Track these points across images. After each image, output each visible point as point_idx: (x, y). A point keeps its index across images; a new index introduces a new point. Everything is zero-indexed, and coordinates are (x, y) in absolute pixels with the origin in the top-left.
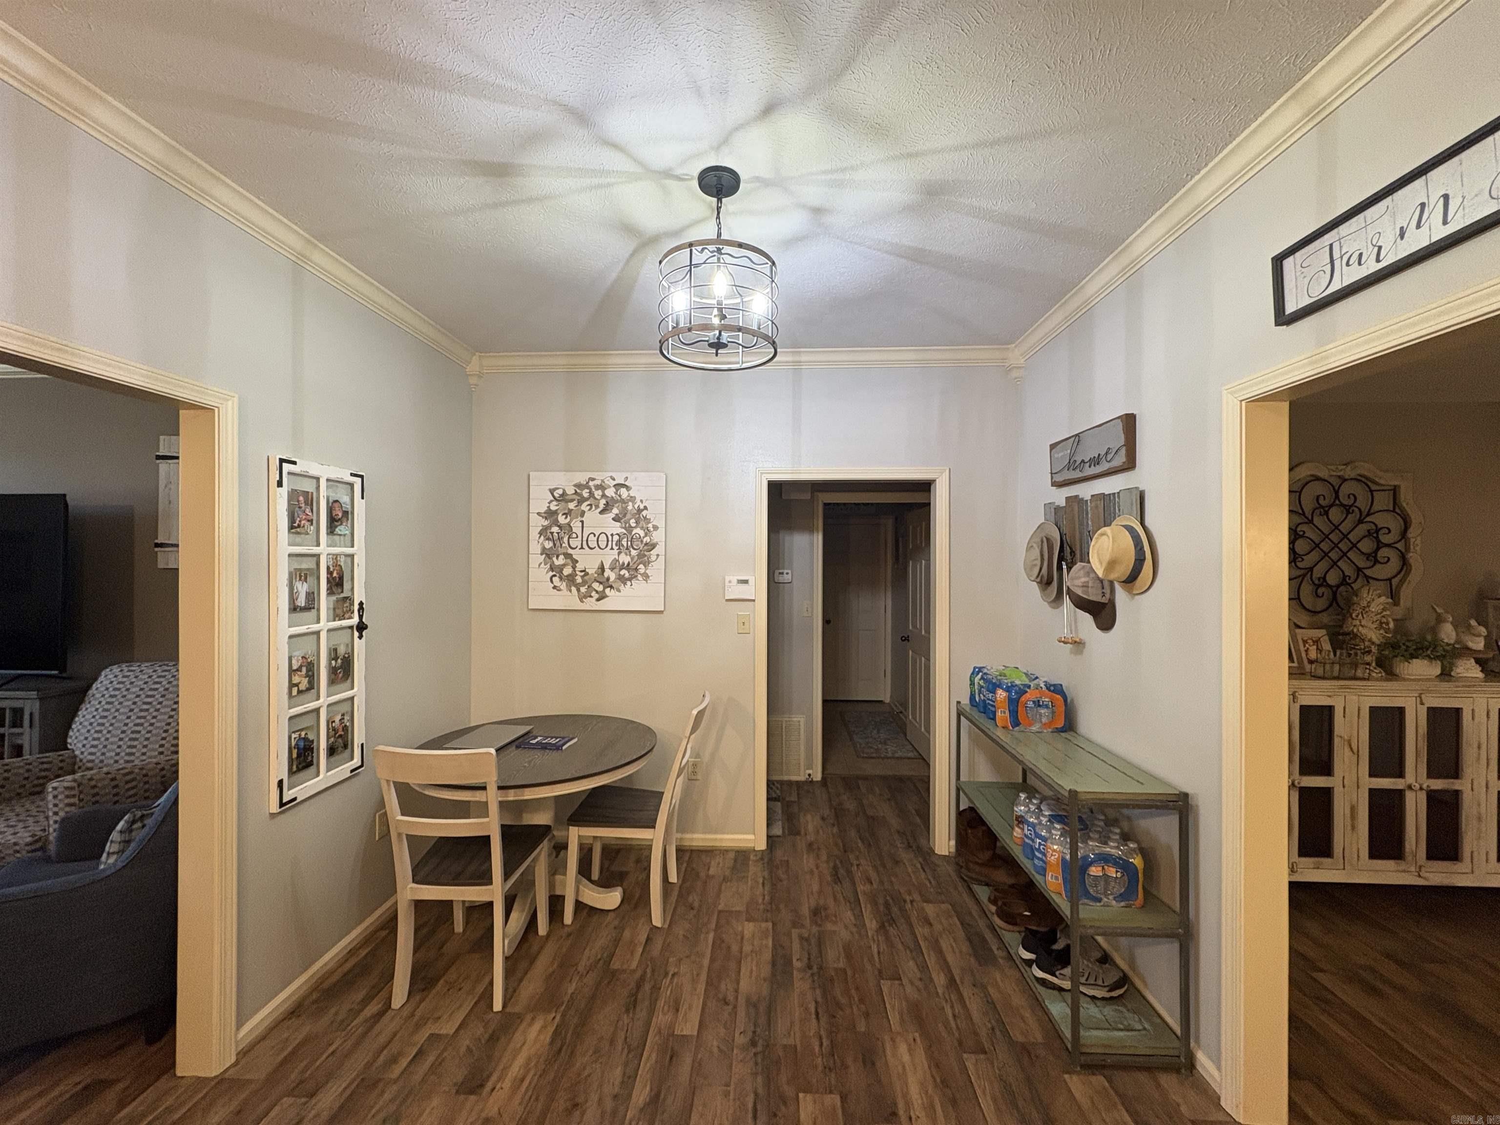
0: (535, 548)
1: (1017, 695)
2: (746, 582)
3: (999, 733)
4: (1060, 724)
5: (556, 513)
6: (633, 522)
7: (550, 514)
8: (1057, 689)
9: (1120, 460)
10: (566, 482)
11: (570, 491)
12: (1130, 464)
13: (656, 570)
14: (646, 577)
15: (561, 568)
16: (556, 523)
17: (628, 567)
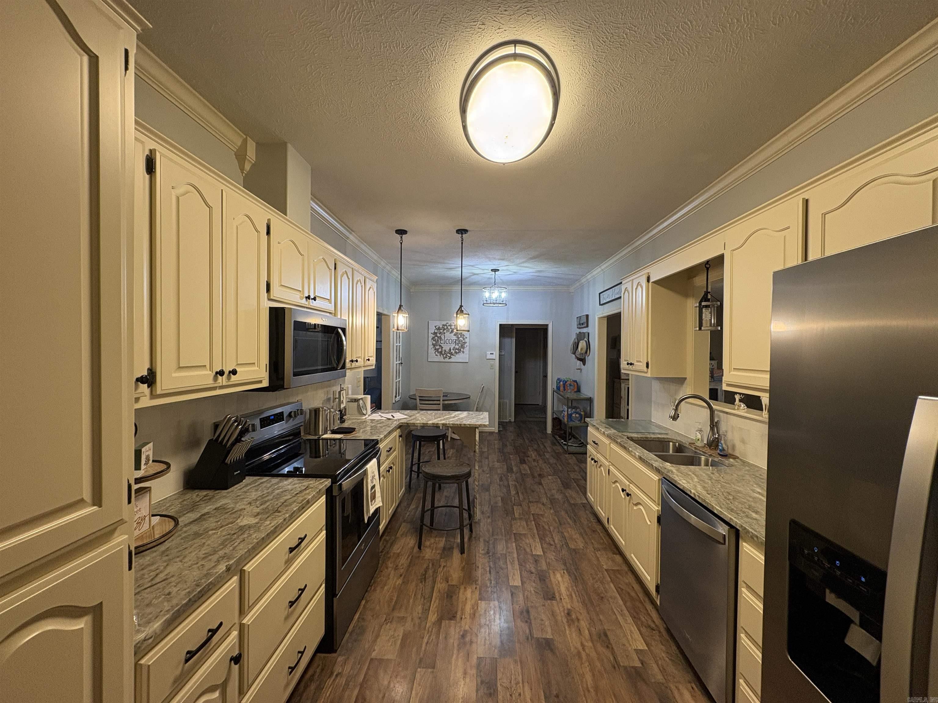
0: (430, 343)
1: (565, 382)
2: (493, 354)
3: (561, 393)
4: (576, 390)
5: (436, 333)
6: (459, 336)
7: (435, 333)
8: (575, 381)
9: (585, 325)
10: (440, 324)
11: (441, 326)
12: (587, 326)
13: (466, 350)
14: (463, 352)
15: (438, 349)
16: (437, 336)
17: (458, 349)
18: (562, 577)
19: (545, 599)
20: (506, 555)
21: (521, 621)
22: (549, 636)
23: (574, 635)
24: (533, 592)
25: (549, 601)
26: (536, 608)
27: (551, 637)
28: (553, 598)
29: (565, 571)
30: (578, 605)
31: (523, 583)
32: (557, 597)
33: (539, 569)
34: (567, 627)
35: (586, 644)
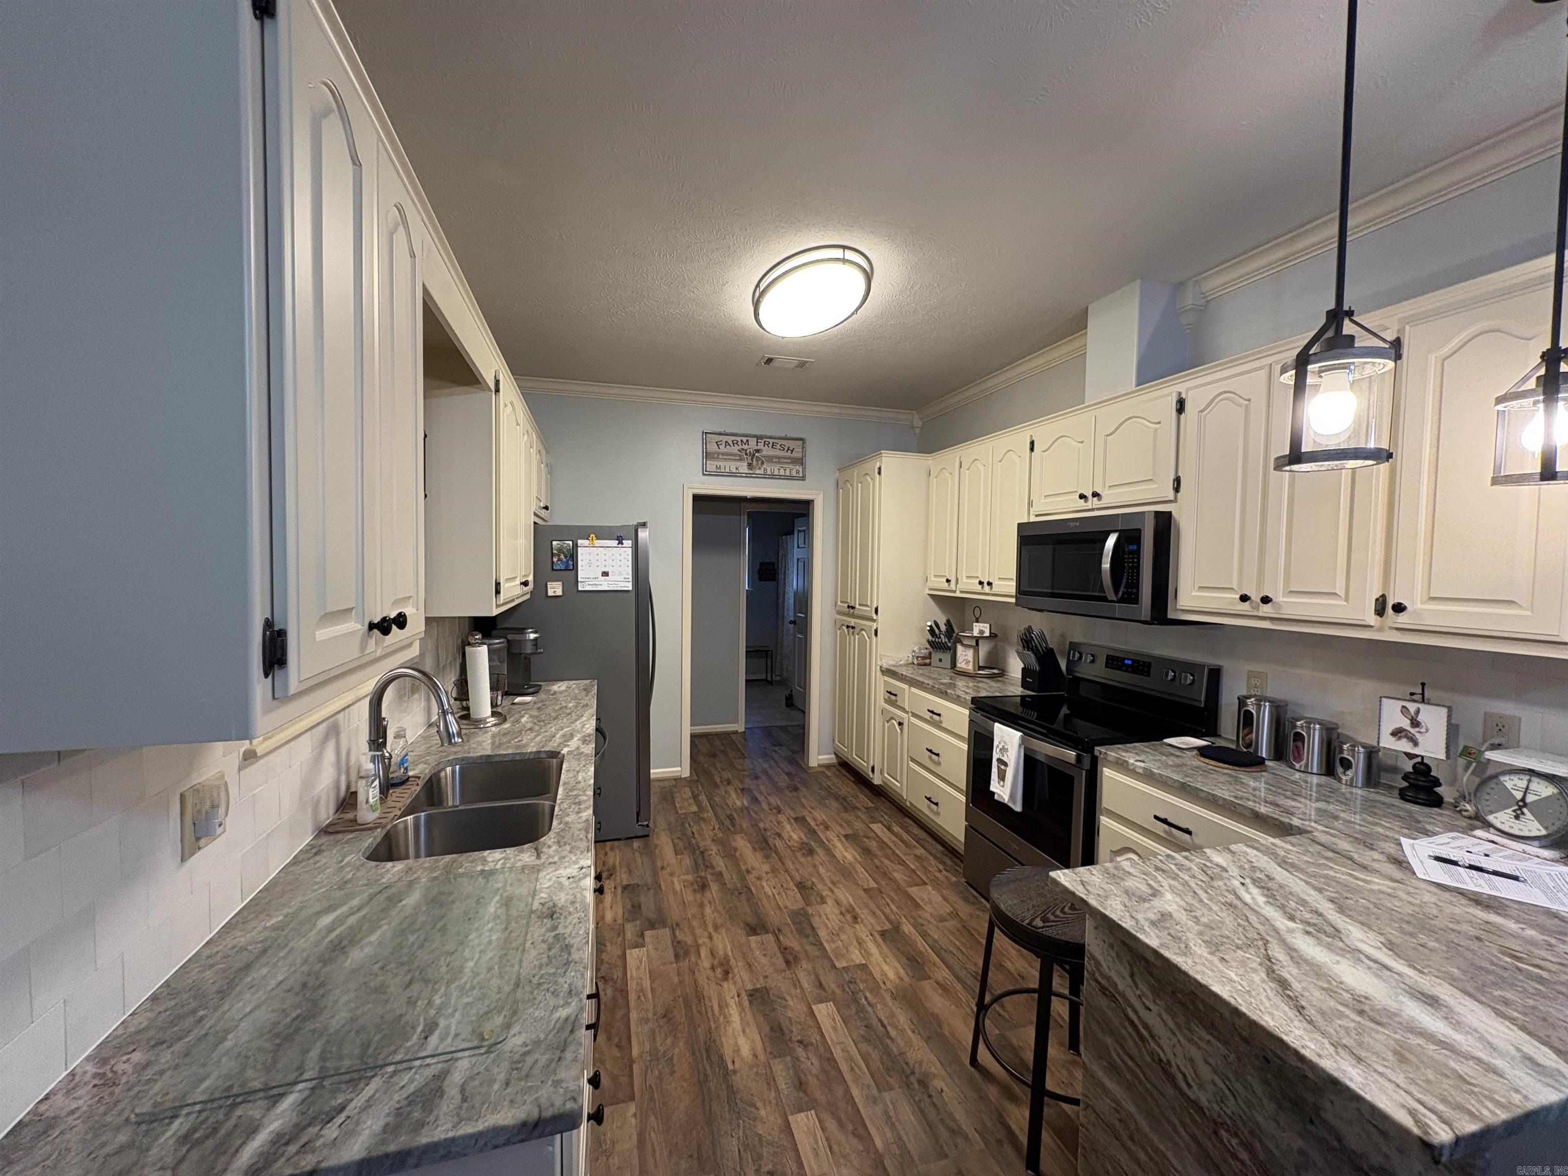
18: (737, 1051)
19: (766, 988)
20: (879, 1091)
21: (793, 949)
22: (753, 939)
23: (720, 946)
24: (788, 998)
25: (759, 986)
26: (776, 971)
27: (750, 938)
28: (752, 994)
29: (731, 1067)
30: (711, 991)
31: (812, 1014)
32: (746, 998)
33: (788, 1059)
34: (730, 954)
35: (705, 940)
